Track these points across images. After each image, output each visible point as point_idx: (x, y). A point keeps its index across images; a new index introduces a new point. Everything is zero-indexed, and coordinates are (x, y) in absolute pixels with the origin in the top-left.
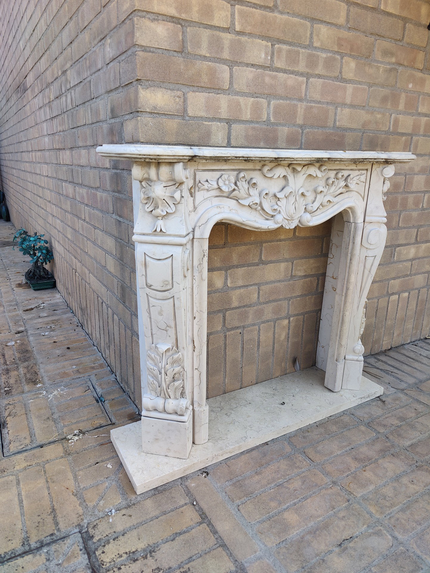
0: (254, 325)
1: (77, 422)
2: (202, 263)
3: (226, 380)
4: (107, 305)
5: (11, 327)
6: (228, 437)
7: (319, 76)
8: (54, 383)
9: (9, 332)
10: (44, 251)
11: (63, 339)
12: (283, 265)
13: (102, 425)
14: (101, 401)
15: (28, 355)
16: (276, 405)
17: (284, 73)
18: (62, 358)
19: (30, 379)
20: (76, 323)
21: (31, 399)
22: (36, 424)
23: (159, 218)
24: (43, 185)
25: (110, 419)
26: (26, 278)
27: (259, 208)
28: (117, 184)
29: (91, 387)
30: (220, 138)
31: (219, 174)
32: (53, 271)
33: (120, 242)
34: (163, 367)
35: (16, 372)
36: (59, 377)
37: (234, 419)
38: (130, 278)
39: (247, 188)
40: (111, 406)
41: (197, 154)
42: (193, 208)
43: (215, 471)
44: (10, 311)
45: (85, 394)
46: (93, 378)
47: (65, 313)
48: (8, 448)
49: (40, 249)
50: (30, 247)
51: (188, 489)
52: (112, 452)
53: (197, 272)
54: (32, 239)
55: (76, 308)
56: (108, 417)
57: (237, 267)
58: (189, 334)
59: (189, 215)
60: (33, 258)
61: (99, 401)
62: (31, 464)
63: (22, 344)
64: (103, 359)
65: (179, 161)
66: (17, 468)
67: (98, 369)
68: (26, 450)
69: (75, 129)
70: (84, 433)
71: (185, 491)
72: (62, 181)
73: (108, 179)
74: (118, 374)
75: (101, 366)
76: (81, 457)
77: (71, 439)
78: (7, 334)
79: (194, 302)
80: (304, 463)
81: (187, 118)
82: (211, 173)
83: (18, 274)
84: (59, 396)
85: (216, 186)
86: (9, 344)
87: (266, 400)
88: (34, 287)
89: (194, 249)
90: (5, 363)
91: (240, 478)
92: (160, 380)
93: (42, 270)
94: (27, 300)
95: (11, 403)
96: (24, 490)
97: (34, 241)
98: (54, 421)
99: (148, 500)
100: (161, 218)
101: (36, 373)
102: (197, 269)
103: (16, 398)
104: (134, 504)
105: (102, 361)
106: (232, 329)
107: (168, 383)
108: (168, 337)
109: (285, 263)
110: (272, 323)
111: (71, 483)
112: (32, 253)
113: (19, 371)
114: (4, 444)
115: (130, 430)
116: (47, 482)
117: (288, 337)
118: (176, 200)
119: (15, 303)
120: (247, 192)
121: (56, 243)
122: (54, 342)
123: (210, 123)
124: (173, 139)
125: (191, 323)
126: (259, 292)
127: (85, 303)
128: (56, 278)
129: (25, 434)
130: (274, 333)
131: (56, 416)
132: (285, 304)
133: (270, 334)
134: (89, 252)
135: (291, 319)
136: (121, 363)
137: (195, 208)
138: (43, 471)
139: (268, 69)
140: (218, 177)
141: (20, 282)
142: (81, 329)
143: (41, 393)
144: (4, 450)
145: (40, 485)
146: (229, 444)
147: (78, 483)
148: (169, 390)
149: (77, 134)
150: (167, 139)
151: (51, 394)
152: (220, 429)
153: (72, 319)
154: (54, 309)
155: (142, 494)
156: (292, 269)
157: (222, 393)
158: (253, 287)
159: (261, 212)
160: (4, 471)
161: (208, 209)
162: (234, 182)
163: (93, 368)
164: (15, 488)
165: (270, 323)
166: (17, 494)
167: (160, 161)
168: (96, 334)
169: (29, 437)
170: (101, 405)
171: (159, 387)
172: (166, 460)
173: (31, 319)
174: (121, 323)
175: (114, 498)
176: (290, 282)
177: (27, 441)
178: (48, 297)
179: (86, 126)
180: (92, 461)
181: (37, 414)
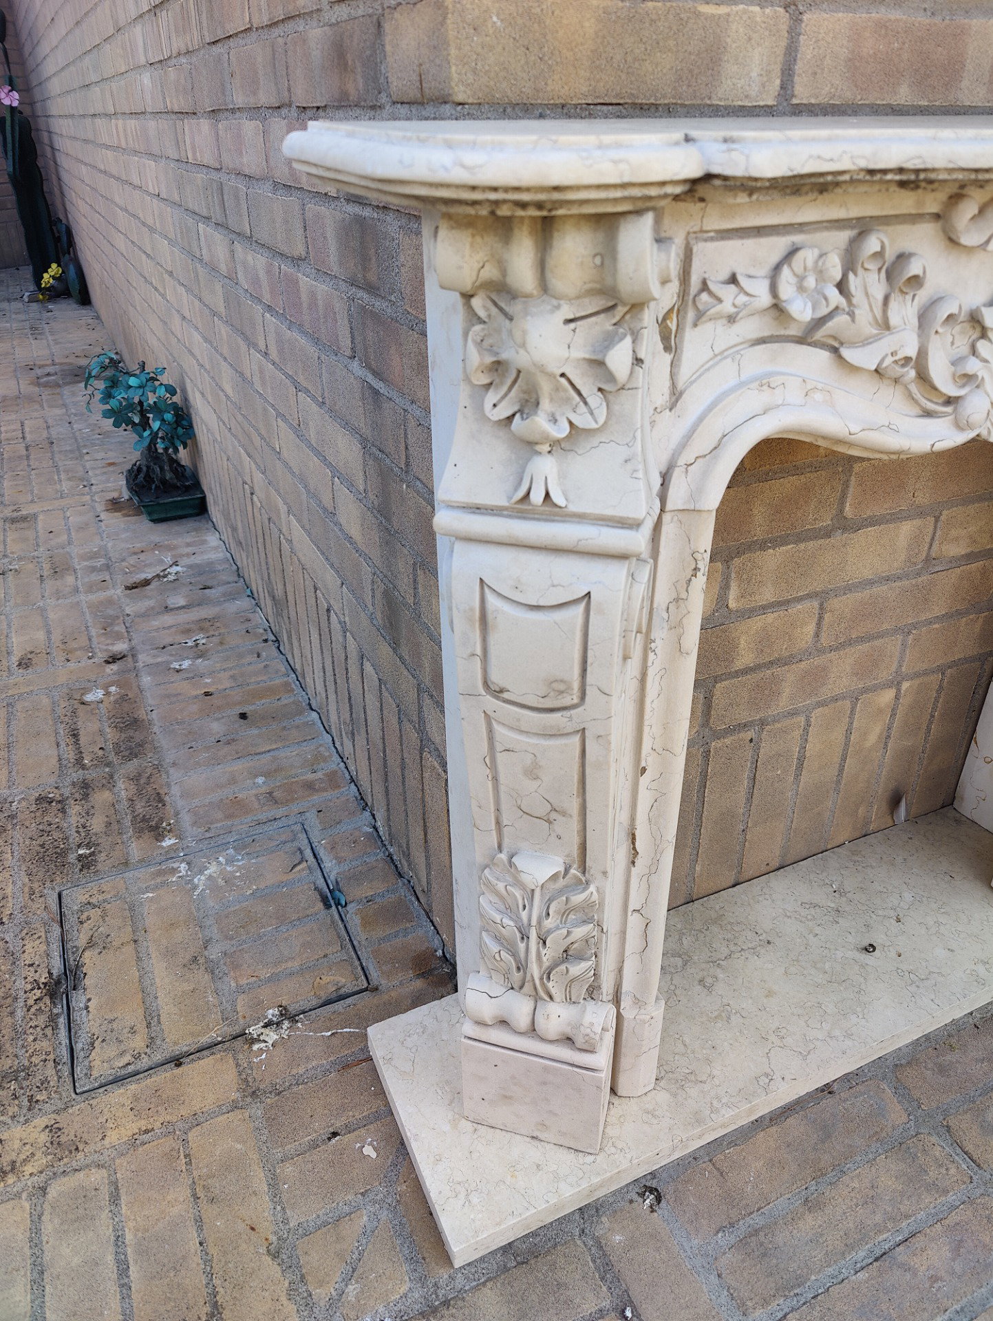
0: (793, 713)
1: (274, 979)
2: (684, 595)
3: (698, 868)
4: (343, 624)
5: (95, 640)
6: (715, 1072)
8: (208, 835)
9: (90, 658)
10: (169, 417)
11: (229, 686)
12: (906, 529)
13: (342, 991)
14: (338, 904)
15: (138, 737)
16: (850, 954)
18: (226, 749)
19: (144, 820)
20: (261, 631)
21: (147, 890)
22: (162, 977)
23: (538, 448)
24: (150, 222)
25: (363, 969)
26: (130, 489)
27: (913, 373)
28: (364, 260)
29: (308, 853)
30: (754, 74)
31: (781, 244)
32: (196, 467)
33: (376, 459)
34: (534, 922)
35: (106, 795)
36: (220, 815)
37: (725, 1001)
38: (415, 581)
39: (880, 297)
40: (366, 923)
41: (716, 170)
42: (667, 397)
43: (680, 1187)
44: (90, 589)
45: (291, 876)
46: (312, 819)
47: (231, 597)
48: (86, 1063)
49: (156, 408)
50: (131, 407)
51: (605, 1255)
52: (376, 1094)
53: (665, 625)
54: (133, 381)
55: (261, 590)
56: (357, 963)
57: (763, 546)
58: (624, 817)
59: (653, 423)
60: (141, 436)
61: (332, 902)
62: (150, 1127)
63: (123, 698)
64: (336, 758)
65: (640, 205)
66: (113, 1137)
67: (325, 790)
68: (137, 1073)
69: (219, 45)
70: (293, 1019)
71: (594, 1262)
72: (197, 218)
73: (330, 233)
74: (380, 815)
75: (332, 780)
76: (287, 1108)
77: (258, 1041)
78: (83, 664)
79: (646, 723)
80: (953, 1171)
82: (750, 243)
83: (111, 469)
84: (221, 882)
85: (765, 299)
86: (89, 698)
87: (818, 930)
88: (149, 514)
89: (662, 549)
90: (79, 762)
91: (757, 1220)
92: (522, 955)
93: (167, 468)
94: (135, 553)
95: (94, 900)
96: (131, 1224)
97: (140, 387)
98: (211, 969)
99: (486, 1291)
100: (546, 448)
101: (160, 799)
102: (665, 615)
103: (107, 885)
104: (446, 1303)
105: (334, 764)
106: (729, 731)
107: (546, 964)
108: (553, 838)
109: (915, 522)
110: (848, 703)
111: (261, 1209)
112: (137, 420)
113: (116, 791)
114: (78, 1047)
115: (425, 1028)
116: (196, 1197)
117: (888, 737)
118: (611, 378)
119: (103, 561)
120: (879, 314)
121: (198, 395)
122: (207, 694)
123: (723, 10)
124: (577, 87)
125: (628, 785)
126: (821, 618)
127: (280, 587)
128: (205, 488)
129: (131, 1015)
130: (849, 732)
131: (214, 953)
132: (892, 645)
133: (838, 735)
134: (285, 454)
135: (905, 685)
136: (387, 795)
137: (676, 396)
138: (182, 1157)
140: (775, 258)
141: (115, 495)
142: (275, 652)
143: (174, 871)
144: (78, 1070)
145: (175, 1211)
146: (718, 1098)
147: (283, 1209)
148: (550, 985)
149: (226, 65)
150: (558, 87)
151: (201, 872)
152: (687, 1041)
153: (251, 616)
154: (203, 579)
155: (469, 1264)
156: (933, 539)
157: (683, 901)
158: (807, 605)
159: (914, 388)
160: (77, 1149)
161: (726, 394)
162: (838, 277)
163: (310, 787)
164: (105, 1214)
165: (840, 703)
166: (113, 1238)
167: (561, 212)
168: (315, 680)
169: (141, 1027)
170: (337, 917)
171: (518, 969)
172: (534, 1153)
173: (145, 615)
174: (385, 694)
175: (387, 1273)
176: (920, 580)
177: (139, 1043)
178: (188, 545)
179: (254, 35)
180: (320, 1128)
181: (164, 942)
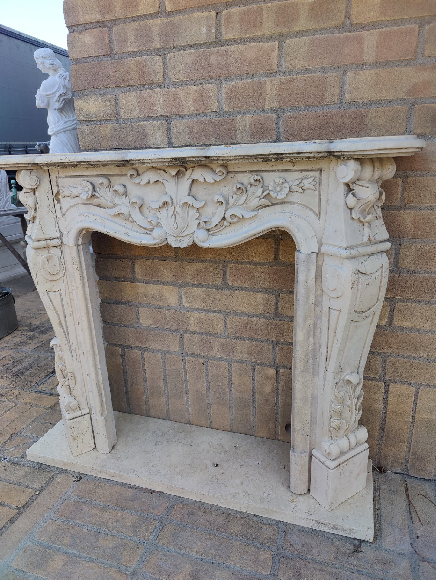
0: (221, 360)
6: (124, 461)
7: (303, 33)
12: (260, 297)
16: (208, 463)
17: (239, 44)
30: (158, 139)
37: (155, 450)
39: (111, 195)
42: (61, 215)
43: (86, 482)
51: (52, 480)
53: (73, 278)
59: (58, 221)
71: (49, 480)
79: (76, 308)
80: (147, 534)
81: (121, 121)
82: (72, 179)
87: (211, 452)
89: (66, 255)
102: (73, 275)
106: (192, 355)
109: (263, 294)
110: (250, 367)
111: (22, 427)
120: (112, 200)
123: (145, 123)
124: (109, 145)
130: (253, 379)
132: (267, 347)
133: (248, 379)
137: (64, 214)
138: (26, 410)
139: (215, 45)
145: (12, 418)
147: (24, 430)
150: (103, 145)
157: (186, 422)
159: (135, 223)
160: (17, 399)
161: (75, 216)
162: (91, 188)
165: (245, 364)
175: (19, 452)
176: (274, 321)
